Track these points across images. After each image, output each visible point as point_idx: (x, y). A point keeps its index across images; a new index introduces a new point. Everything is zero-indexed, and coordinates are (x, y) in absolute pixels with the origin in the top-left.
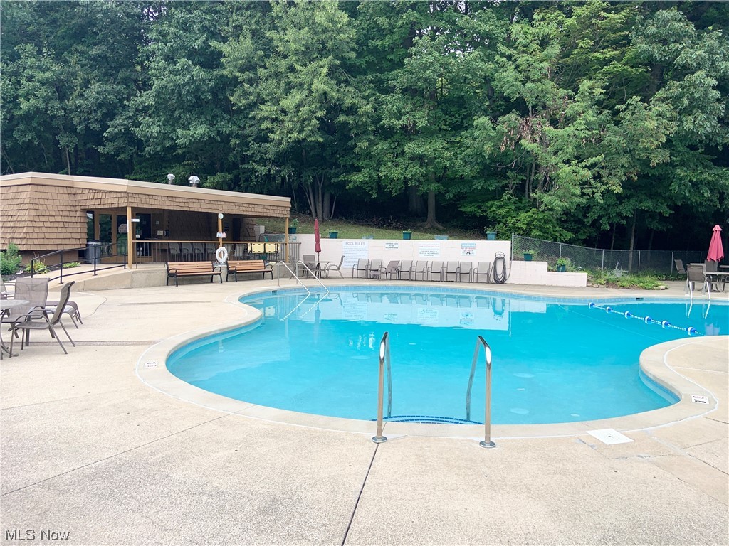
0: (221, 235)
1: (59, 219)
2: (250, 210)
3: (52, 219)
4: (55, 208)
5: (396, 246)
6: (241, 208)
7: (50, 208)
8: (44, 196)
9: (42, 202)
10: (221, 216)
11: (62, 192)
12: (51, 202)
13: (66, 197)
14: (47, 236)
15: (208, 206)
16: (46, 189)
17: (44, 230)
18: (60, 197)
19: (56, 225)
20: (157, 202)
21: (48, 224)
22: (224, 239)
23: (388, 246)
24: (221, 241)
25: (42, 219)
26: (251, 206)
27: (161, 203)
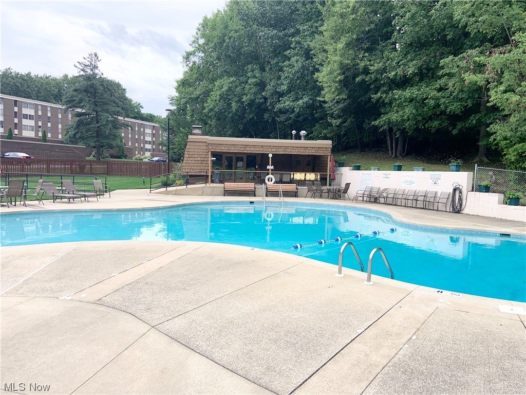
0: (270, 167)
1: (199, 159)
2: (294, 151)
3: (196, 159)
4: (198, 153)
5: (389, 176)
6: (287, 150)
7: (196, 153)
8: (194, 147)
9: (192, 150)
10: (270, 156)
11: (203, 145)
12: (197, 150)
13: (205, 147)
14: (192, 168)
15: (261, 149)
16: (195, 144)
17: (191, 164)
18: (202, 147)
19: (197, 162)
20: (226, 148)
21: (194, 162)
22: (272, 170)
23: (384, 176)
24: (270, 172)
25: (191, 159)
26: (295, 148)
27: (229, 148)
